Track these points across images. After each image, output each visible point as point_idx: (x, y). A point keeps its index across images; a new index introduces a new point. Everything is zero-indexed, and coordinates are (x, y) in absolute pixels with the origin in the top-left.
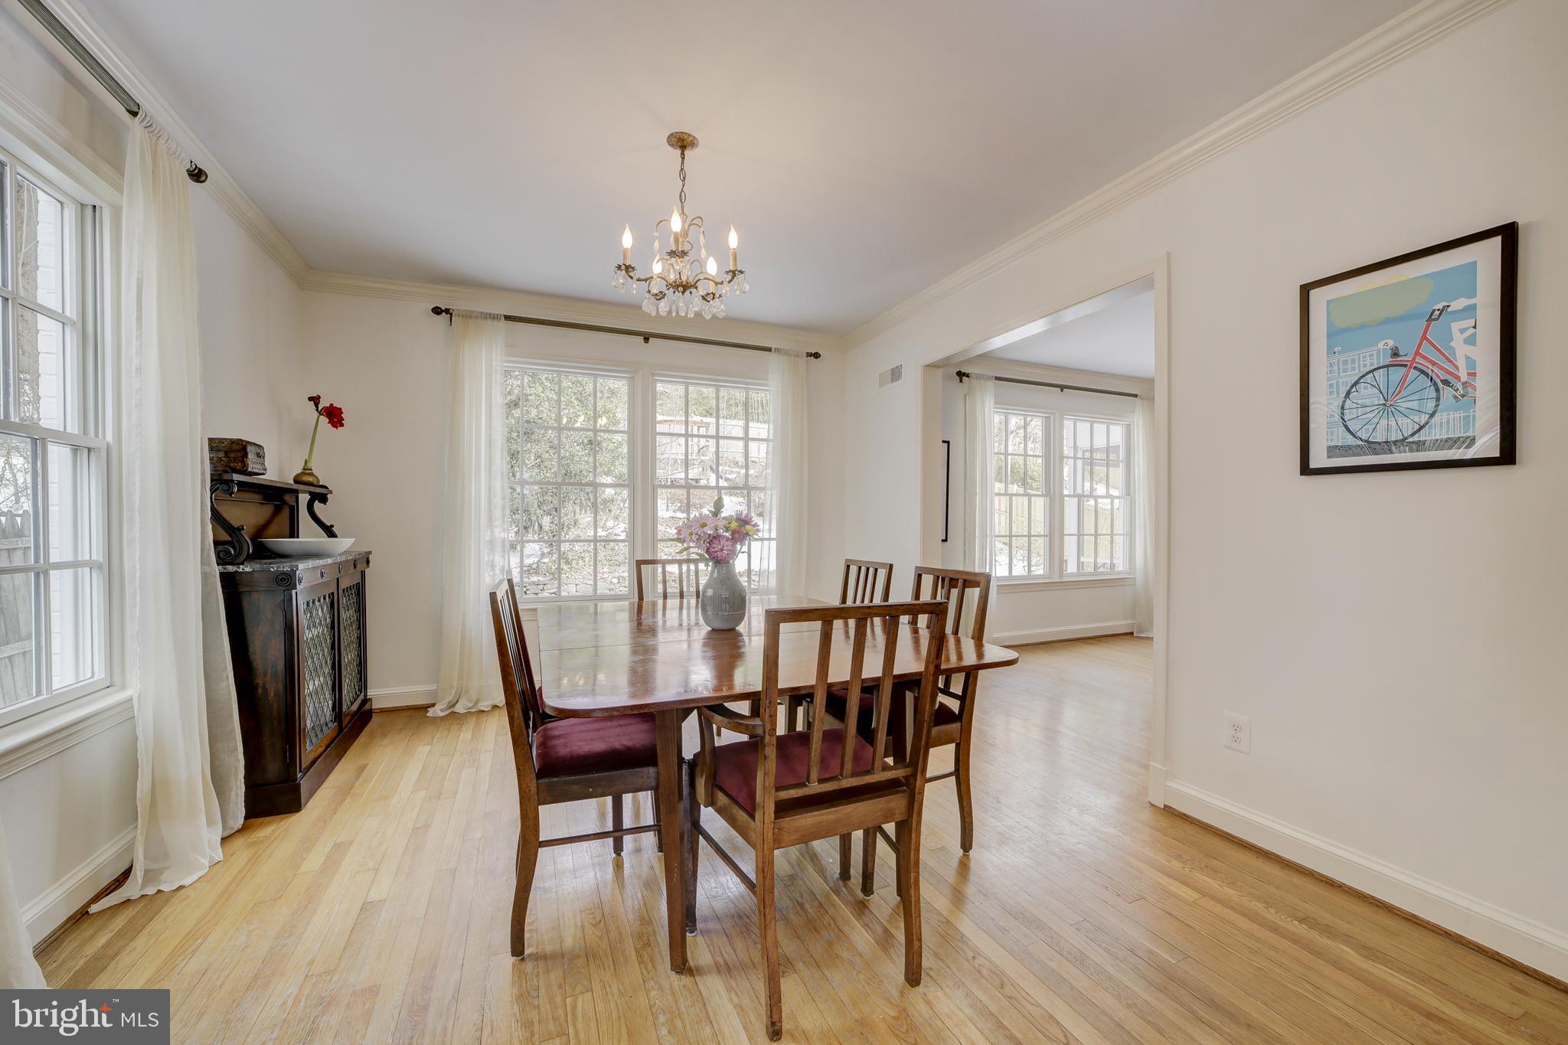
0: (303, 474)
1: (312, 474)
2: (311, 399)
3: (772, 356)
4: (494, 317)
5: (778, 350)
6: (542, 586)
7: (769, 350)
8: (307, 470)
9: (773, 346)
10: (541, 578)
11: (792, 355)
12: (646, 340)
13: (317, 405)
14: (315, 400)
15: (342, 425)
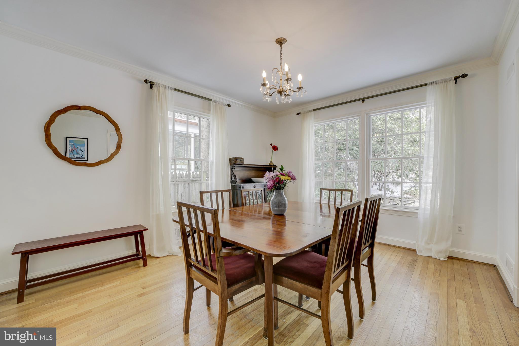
0: (270, 163)
1: (272, 163)
2: (270, 145)
3: (429, 88)
4: (310, 111)
5: (431, 83)
6: (408, 199)
7: (426, 85)
8: (271, 162)
9: (428, 82)
10: (408, 196)
11: (442, 82)
12: (363, 101)
13: (272, 146)
14: (271, 145)
15: (277, 150)
